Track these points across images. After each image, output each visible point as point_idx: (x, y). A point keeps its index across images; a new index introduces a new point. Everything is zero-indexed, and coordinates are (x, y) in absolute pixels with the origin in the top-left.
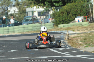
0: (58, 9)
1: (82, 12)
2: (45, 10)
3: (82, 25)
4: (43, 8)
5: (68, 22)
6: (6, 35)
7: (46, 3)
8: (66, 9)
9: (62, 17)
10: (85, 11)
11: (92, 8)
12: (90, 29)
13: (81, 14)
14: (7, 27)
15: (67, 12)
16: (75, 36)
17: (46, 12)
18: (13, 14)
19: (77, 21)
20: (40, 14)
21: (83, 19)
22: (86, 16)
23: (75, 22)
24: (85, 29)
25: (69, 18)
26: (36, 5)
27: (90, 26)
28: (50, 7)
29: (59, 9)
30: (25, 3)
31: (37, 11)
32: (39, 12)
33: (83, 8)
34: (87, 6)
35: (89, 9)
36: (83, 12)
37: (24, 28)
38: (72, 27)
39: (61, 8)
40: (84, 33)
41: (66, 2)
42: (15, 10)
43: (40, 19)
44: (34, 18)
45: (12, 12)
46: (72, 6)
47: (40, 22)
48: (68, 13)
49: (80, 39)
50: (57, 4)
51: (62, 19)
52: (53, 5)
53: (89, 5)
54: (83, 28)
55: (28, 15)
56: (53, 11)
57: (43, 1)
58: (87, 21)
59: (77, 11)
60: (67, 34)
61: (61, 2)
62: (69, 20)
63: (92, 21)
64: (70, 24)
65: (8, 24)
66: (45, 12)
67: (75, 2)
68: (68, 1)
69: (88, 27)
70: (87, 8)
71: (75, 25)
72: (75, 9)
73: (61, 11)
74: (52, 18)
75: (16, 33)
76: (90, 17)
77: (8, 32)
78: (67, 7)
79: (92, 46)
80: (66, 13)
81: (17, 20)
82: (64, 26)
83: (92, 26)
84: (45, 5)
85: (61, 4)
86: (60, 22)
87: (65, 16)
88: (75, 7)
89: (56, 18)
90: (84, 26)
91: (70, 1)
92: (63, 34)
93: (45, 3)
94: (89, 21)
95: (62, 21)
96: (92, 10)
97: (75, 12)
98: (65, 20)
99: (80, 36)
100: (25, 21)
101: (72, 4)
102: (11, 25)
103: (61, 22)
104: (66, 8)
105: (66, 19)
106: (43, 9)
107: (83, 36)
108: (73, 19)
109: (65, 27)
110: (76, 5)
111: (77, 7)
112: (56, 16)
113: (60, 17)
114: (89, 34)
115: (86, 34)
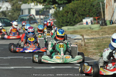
2: (46, 8)
3: (92, 28)
4: (43, 5)
5: (74, 24)
8: (71, 7)
9: (67, 17)
10: (95, 11)
11: (104, 7)
12: (102, 34)
13: (89, 14)
15: (73, 12)
18: (5, 11)
19: (85, 24)
20: (38, 13)
21: (92, 20)
22: (97, 18)
23: (82, 24)
24: (96, 34)
25: (75, 19)
26: (34, 1)
27: (102, 30)
28: (51, 5)
29: (63, 8)
31: (34, 8)
32: (37, 10)
33: (92, 7)
34: (97, 5)
35: (100, 9)
36: (93, 13)
38: (79, 30)
40: (96, 38)
42: (7, 6)
43: (38, 19)
45: (3, 9)
46: (79, 4)
48: (74, 13)
49: (92, 46)
50: (60, 1)
51: (66, 19)
52: (55, 2)
53: (101, 3)
54: (93, 33)
55: (24, 14)
56: (55, 9)
59: (86, 10)
62: (75, 22)
63: (104, 24)
64: (76, 26)
66: (45, 10)
69: (99, 31)
70: (98, 7)
72: (82, 8)
74: (54, 18)
76: (101, 19)
80: (72, 12)
81: (9, 19)
82: (68, 29)
83: (104, 30)
85: (65, 2)
87: (70, 16)
89: (59, 18)
90: (94, 29)
92: (69, 38)
94: (100, 23)
95: (66, 22)
96: (104, 9)
97: (82, 11)
98: (70, 22)
99: (91, 43)
100: (19, 20)
101: (79, 1)
103: (65, 24)
104: (72, 6)
105: (71, 19)
106: (43, 7)
107: (94, 42)
108: (80, 20)
109: (70, 30)
110: (84, 3)
111: (85, 5)
112: (58, 16)
113: (64, 17)
114: (102, 40)
115: (98, 39)
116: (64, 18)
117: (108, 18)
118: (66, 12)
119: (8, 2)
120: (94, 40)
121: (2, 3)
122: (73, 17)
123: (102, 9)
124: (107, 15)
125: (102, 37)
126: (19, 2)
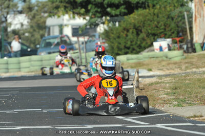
0: (116, 22)
1: (169, 29)
2: (89, 24)
3: (169, 57)
4: (84, 18)
5: (138, 50)
6: (3, 77)
7: (91, 8)
8: (133, 21)
9: (126, 39)
10: (175, 27)
11: (191, 19)
12: (187, 68)
13: (165, 33)
14: (5, 58)
15: (136, 29)
16: (154, 81)
17: (91, 28)
18: (17, 30)
19: (157, 50)
20: (76, 32)
21: (170, 44)
22: (178, 39)
23: (153, 50)
24: (176, 67)
25: (141, 41)
26: (68, 11)
27: (186, 61)
28: (98, 17)
29: (119, 22)
30: (44, 8)
31: (70, 24)
32: (74, 27)
33: (170, 19)
34: (179, 17)
35: (184, 23)
36: (171, 30)
37: (42, 61)
38: (147, 61)
39: (122, 19)
40: (173, 75)
41: (135, 5)
42: (22, 21)
43: (76, 43)
44: (63, 39)
45: (15, 26)
46: (147, 16)
47: (76, 49)
48: (138, 31)
49: (165, 88)
50: (115, 10)
51: (125, 42)
52: (105, 12)
53: (185, 14)
54: (170, 65)
55: (51, 34)
56: (105, 26)
57: (84, 4)
58: (179, 50)
59: (159, 26)
60: (136, 76)
61: (123, 7)
62: (140, 47)
63: (190, 50)
64: (141, 54)
65: (6, 53)
66: (88, 27)
67: (154, 8)
68: (139, 5)
69: (181, 62)
70: (181, 20)
71: (154, 57)
72: (153, 22)
73: (124, 25)
74: (104, 41)
75: (24, 72)
76: (185, 41)
77: (7, 69)
78: (137, 17)
79: (190, 104)
80: (134, 30)
81: (26, 44)
82: (128, 60)
83: (189, 60)
84: (87, 12)
85: (123, 11)
86: (120, 49)
87: (132, 37)
88: (153, 18)
89: (111, 40)
90: (172, 59)
91: (143, 6)
93: (89, 7)
94: (184, 48)
95: (125, 47)
96: (192, 24)
97: (152, 28)
98: (131, 47)
99: (164, 83)
100: (43, 45)
101: (147, 10)
102: (12, 55)
103: (123, 51)
104: (135, 20)
105: (134, 43)
106: (85, 22)
107: (171, 81)
108: (149, 43)
109: (131, 61)
110: (156, 14)
111: (158, 17)
112: (111, 37)
113: (121, 39)
114: (183, 78)
115: (178, 77)
116: (122, 41)
117: (198, 39)
118: (124, 29)
119: (24, 13)
120: (170, 79)
121: (13, 15)
122: (137, 38)
123: (187, 24)
124: (196, 35)
125: (185, 73)
126: (42, 14)
